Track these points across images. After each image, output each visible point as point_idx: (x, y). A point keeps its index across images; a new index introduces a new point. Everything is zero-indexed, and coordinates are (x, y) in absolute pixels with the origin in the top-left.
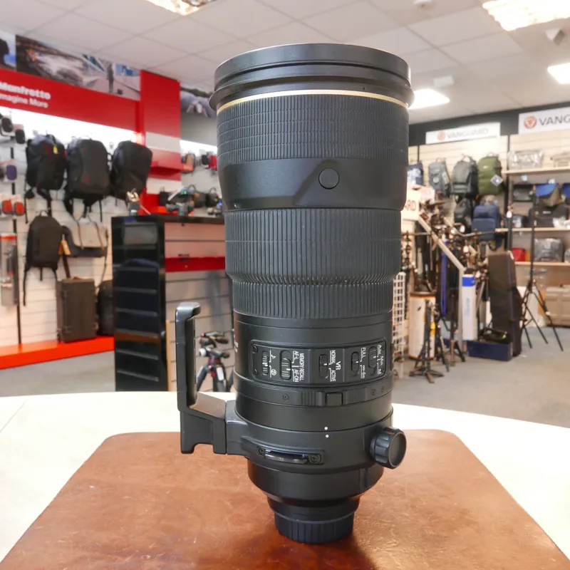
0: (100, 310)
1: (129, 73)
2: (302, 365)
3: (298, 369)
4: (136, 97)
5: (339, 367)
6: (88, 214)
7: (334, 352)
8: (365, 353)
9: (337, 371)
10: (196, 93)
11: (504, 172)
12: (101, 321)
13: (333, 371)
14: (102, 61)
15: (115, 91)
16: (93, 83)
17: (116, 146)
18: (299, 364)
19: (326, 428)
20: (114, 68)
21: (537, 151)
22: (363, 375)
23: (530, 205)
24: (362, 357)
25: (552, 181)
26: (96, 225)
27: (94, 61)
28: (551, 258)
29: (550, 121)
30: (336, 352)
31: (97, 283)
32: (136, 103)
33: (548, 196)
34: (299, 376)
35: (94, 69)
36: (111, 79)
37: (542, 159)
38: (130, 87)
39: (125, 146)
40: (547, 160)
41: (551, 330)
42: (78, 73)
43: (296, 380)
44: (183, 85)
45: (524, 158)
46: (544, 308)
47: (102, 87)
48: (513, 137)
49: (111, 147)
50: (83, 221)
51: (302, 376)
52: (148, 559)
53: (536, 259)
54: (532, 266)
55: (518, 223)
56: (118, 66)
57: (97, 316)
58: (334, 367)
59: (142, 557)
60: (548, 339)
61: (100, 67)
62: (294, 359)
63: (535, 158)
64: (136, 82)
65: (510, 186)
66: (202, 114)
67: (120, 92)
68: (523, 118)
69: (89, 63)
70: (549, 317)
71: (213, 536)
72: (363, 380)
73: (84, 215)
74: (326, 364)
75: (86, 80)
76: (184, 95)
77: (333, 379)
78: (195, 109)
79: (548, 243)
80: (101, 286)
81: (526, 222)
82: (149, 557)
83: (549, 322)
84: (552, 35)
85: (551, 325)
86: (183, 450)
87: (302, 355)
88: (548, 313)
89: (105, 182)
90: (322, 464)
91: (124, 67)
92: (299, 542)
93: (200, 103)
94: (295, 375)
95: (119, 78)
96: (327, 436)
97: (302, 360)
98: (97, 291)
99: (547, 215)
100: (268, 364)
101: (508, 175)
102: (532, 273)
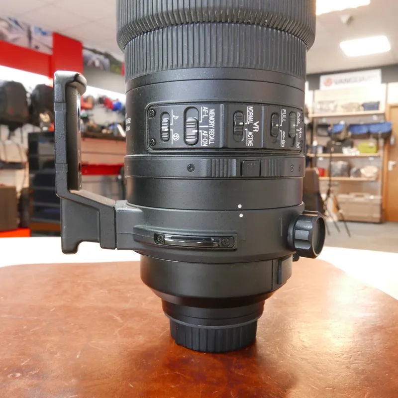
0: (20, 209)
1: (44, 34)
2: (212, 124)
3: (207, 130)
4: (49, 52)
5: (256, 128)
6: (12, 137)
7: (251, 108)
8: (285, 116)
9: (254, 134)
10: (94, 51)
11: (310, 115)
12: (21, 217)
13: (250, 133)
14: (24, 24)
15: (33, 47)
16: (15, 39)
17: (33, 87)
18: (208, 124)
19: (240, 206)
20: (32, 29)
21: (332, 102)
22: (283, 143)
23: (328, 139)
24: (282, 121)
25: (342, 123)
26: (18, 146)
27: (16, 23)
28: (342, 175)
29: (341, 81)
30: (254, 109)
31: (19, 189)
32: (49, 57)
33: (339, 133)
34: (208, 138)
35: (17, 29)
36: (30, 37)
37: (336, 107)
38: (45, 45)
39: (41, 88)
40: (339, 108)
41: (342, 224)
42: (5, 32)
43: (204, 143)
44: (85, 45)
45: (324, 106)
46: (338, 208)
47: (23, 42)
48: (317, 92)
49: (30, 88)
50: (8, 142)
51: (212, 139)
52: (18, 378)
53: (332, 175)
54: (330, 181)
55: (320, 151)
56: (36, 28)
57: (18, 214)
58: (250, 128)
59: (9, 376)
60: (340, 229)
61: (21, 27)
62: (202, 117)
63: (332, 106)
64: (49, 41)
65: (315, 126)
66: (98, 68)
67: (37, 47)
68: (323, 79)
69: (13, 24)
70: (341, 215)
71: (100, 349)
72: (283, 150)
73: (9, 138)
74: (241, 124)
75: (10, 37)
76: (86, 53)
77: (250, 143)
78: (94, 64)
79: (340, 165)
80: (22, 191)
81: (325, 150)
82: (18, 375)
83: (341, 218)
84: (344, 19)
85: (342, 220)
86: (65, 249)
87: (212, 112)
88: (341, 211)
89: (25, 113)
90: (235, 250)
91: (40, 29)
92: (199, 351)
93: (98, 59)
94: (203, 137)
95: (36, 37)
96: (241, 216)
97: (212, 118)
98: (19, 195)
99: (339, 146)
100: (169, 128)
101: (313, 118)
102: (330, 185)
